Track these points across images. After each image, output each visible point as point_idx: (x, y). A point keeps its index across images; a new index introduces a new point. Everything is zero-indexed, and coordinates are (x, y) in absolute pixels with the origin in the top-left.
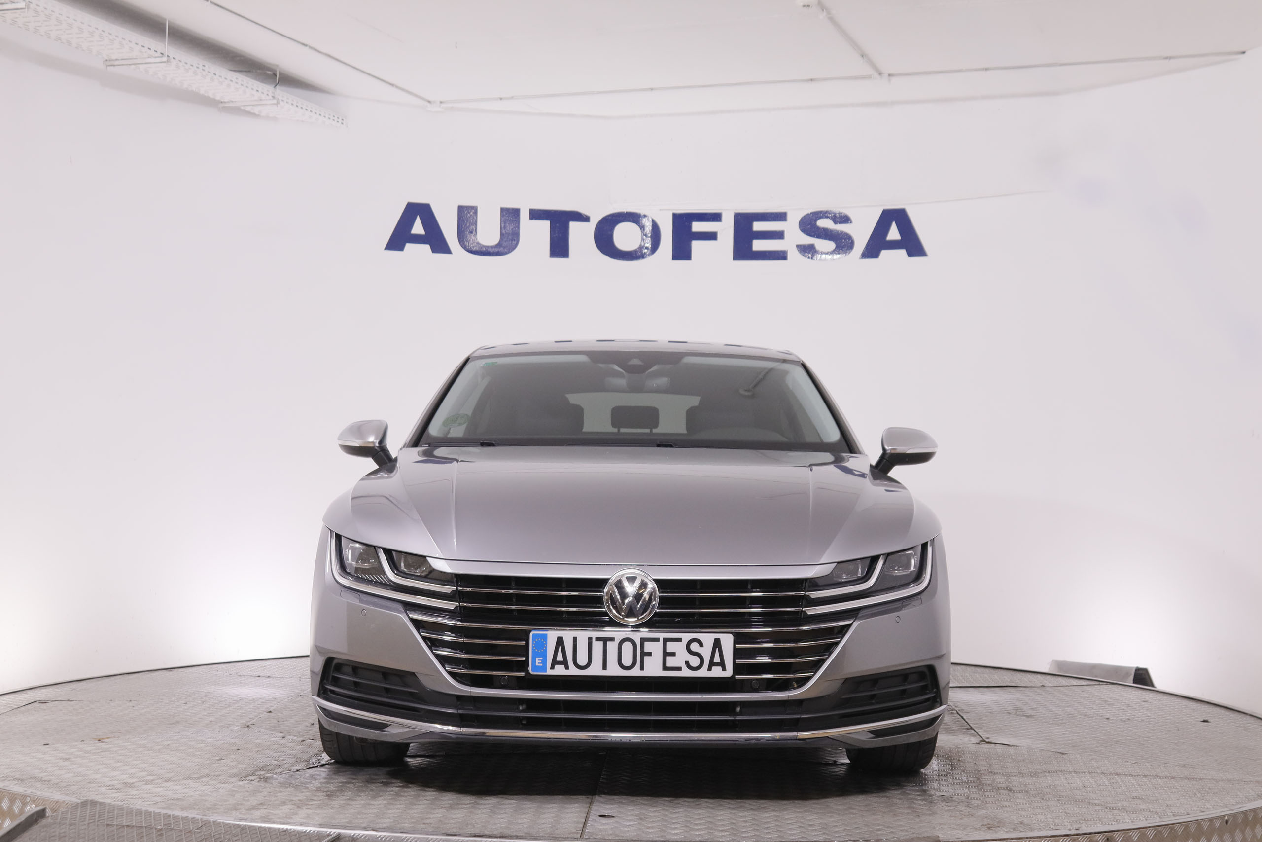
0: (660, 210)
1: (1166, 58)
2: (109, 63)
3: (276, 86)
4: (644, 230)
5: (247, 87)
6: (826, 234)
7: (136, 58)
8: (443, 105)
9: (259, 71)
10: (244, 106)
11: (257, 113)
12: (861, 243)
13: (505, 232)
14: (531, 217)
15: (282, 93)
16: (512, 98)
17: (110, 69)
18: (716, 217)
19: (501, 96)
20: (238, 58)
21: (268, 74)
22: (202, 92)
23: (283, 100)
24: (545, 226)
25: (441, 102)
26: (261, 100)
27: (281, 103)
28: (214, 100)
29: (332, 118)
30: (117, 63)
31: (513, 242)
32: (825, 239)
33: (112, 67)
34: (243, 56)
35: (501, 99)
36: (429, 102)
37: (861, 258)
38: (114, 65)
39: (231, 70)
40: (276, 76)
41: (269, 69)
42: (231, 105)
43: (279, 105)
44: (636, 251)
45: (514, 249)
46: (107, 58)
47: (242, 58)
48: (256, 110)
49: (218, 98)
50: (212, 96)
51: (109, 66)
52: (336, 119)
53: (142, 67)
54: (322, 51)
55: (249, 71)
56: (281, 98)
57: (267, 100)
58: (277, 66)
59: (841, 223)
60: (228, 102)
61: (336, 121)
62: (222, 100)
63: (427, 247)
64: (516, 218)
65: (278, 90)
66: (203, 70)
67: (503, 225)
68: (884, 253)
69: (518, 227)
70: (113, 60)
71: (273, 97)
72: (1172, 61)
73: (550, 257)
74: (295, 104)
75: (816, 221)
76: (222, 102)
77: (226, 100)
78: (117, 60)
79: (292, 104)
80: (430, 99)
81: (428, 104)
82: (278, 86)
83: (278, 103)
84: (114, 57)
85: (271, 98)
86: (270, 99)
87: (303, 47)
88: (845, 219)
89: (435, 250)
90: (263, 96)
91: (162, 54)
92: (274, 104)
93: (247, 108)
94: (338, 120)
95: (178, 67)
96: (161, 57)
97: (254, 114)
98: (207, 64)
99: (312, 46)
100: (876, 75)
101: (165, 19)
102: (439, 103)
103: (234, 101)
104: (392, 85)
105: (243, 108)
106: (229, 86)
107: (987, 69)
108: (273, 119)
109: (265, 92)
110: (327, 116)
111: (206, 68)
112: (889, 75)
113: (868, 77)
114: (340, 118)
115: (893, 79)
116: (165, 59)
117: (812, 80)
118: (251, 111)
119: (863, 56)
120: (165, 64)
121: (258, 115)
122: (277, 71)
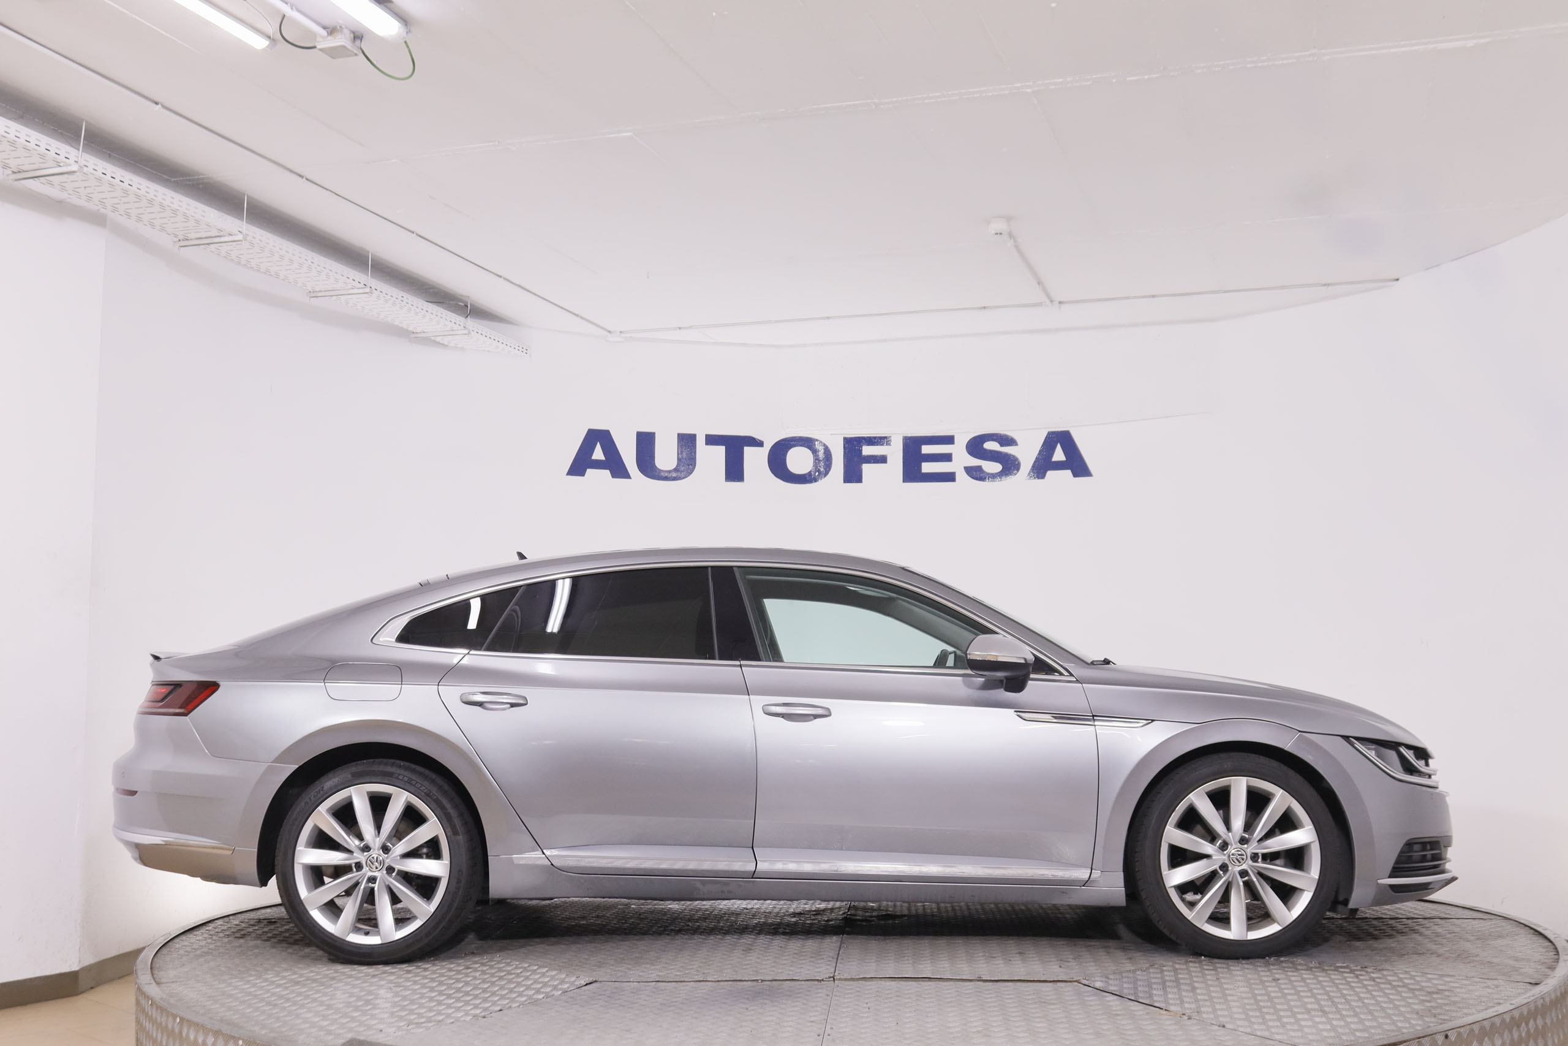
0: (832, 434)
1: (1325, 285)
2: (313, 295)
3: (467, 316)
5: (441, 318)
7: (339, 290)
8: (623, 335)
9: (453, 303)
10: (436, 336)
11: (447, 344)
15: (471, 323)
16: (691, 327)
17: (314, 301)
19: (680, 326)
20: (431, 290)
21: (460, 305)
22: (397, 323)
23: (473, 331)
25: (621, 332)
26: (453, 330)
27: (472, 333)
28: (407, 331)
29: (517, 348)
30: (320, 294)
33: (315, 298)
34: (436, 288)
35: (680, 328)
36: (610, 332)
38: (318, 297)
39: (427, 302)
40: (467, 307)
41: (461, 301)
42: (423, 335)
43: (470, 336)
46: (310, 290)
47: (436, 290)
48: (444, 341)
49: (411, 329)
50: (405, 327)
51: (313, 297)
52: (520, 348)
53: (343, 298)
54: (515, 282)
55: (443, 302)
56: (471, 329)
57: (458, 330)
58: (468, 297)
60: (420, 333)
61: (520, 351)
62: (414, 331)
65: (469, 321)
66: (402, 300)
70: (316, 292)
71: (464, 327)
72: (1330, 287)
74: (484, 335)
76: (413, 333)
77: (418, 331)
78: (321, 291)
79: (481, 335)
80: (610, 330)
81: (608, 334)
82: (469, 317)
83: (469, 333)
84: (318, 290)
86: (461, 330)
90: (455, 327)
91: (365, 285)
92: (466, 334)
93: (438, 339)
94: (522, 350)
95: (378, 298)
96: (364, 288)
97: (443, 345)
98: (406, 295)
99: (507, 278)
100: (1048, 302)
101: (368, 252)
102: (619, 333)
103: (427, 332)
104: (577, 315)
105: (433, 338)
106: (424, 316)
107: (1153, 296)
108: (462, 349)
109: (458, 323)
110: (513, 346)
111: (405, 299)
112: (1060, 303)
113: (1040, 305)
114: (525, 348)
115: (1063, 306)
116: (368, 290)
117: (984, 308)
118: (441, 342)
119: (1039, 284)
120: (366, 295)
121: (447, 346)
122: (468, 302)
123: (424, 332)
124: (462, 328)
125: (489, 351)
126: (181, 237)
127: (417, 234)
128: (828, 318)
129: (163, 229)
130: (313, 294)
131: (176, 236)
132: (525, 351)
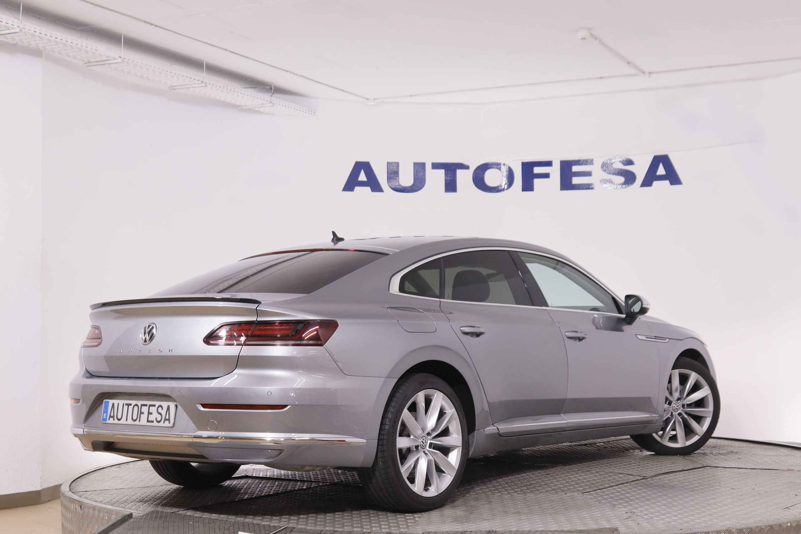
0: (514, 160)
4: (502, 172)
5: (254, 97)
6: (619, 172)
7: (187, 85)
8: (376, 101)
9: (262, 87)
10: (254, 108)
12: (640, 177)
13: (417, 177)
14: (433, 167)
15: (277, 99)
16: (417, 95)
18: (549, 164)
21: (267, 88)
22: (228, 101)
23: (276, 103)
25: (375, 99)
26: (263, 104)
27: (275, 105)
28: (235, 105)
29: (307, 112)
30: (176, 88)
31: (422, 183)
32: (618, 175)
34: (251, 78)
35: (411, 96)
36: (367, 99)
37: (641, 187)
38: (175, 89)
39: (243, 88)
40: (272, 89)
41: (267, 85)
42: (246, 107)
43: (274, 107)
44: (497, 187)
45: (423, 188)
46: (170, 85)
47: (251, 80)
48: (261, 110)
49: (237, 104)
50: (233, 103)
51: (172, 89)
53: (190, 90)
54: (297, 74)
55: (255, 87)
57: (267, 103)
58: (273, 83)
59: (627, 165)
62: (240, 105)
63: (368, 189)
64: (423, 168)
65: (273, 98)
66: (227, 89)
67: (415, 173)
68: (655, 183)
69: (425, 174)
71: (270, 102)
73: (445, 192)
75: (610, 164)
77: (243, 105)
78: (176, 86)
79: (283, 105)
82: (273, 94)
83: (273, 105)
84: (174, 85)
87: (286, 72)
88: (630, 162)
89: (373, 190)
90: (265, 101)
91: (202, 82)
93: (256, 109)
94: (310, 113)
95: (212, 88)
97: (260, 112)
98: (229, 86)
100: (641, 73)
101: (204, 61)
102: (373, 99)
103: (248, 105)
104: (343, 90)
109: (267, 99)
110: (304, 111)
111: (229, 88)
112: (648, 73)
113: (636, 75)
114: (313, 112)
115: (652, 75)
116: (204, 84)
117: (601, 78)
118: (259, 110)
119: (628, 63)
120: (204, 87)
121: (263, 113)
122: (272, 86)
123: (246, 105)
124: (269, 102)
126: (86, 61)
129: (75, 57)
130: (172, 88)
131: (83, 61)
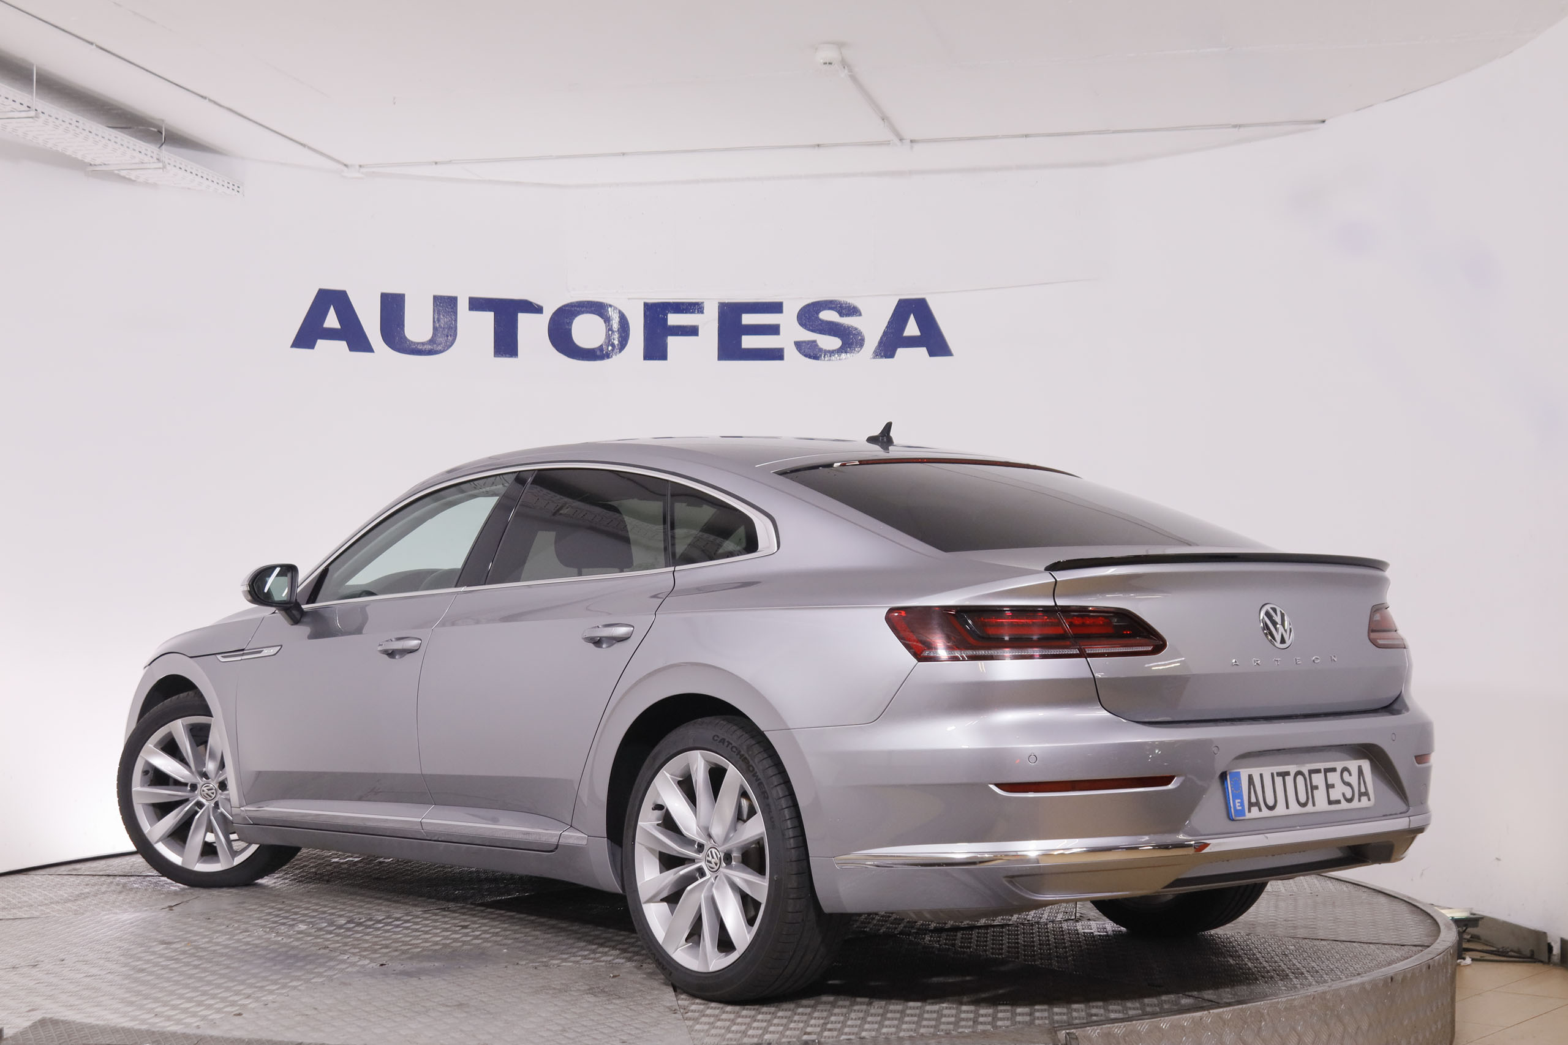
0: (629, 299)
3: (161, 145)
4: (609, 323)
5: (127, 147)
6: (832, 329)
8: (362, 170)
9: (141, 127)
10: (119, 170)
11: (134, 179)
12: (872, 339)
13: (439, 326)
14: (471, 307)
15: (167, 153)
16: (450, 162)
18: (696, 308)
19: (437, 161)
20: (115, 111)
21: (152, 132)
22: (69, 153)
23: (169, 164)
24: (487, 318)
25: (360, 166)
26: (143, 163)
27: (168, 166)
28: (83, 162)
29: (226, 185)
31: (449, 338)
32: (830, 334)
34: (121, 109)
35: (436, 163)
36: (346, 165)
37: (874, 358)
39: (109, 127)
40: (162, 134)
41: (154, 126)
42: (103, 168)
43: (164, 170)
44: (601, 348)
45: (451, 346)
47: (120, 111)
48: (133, 175)
49: (88, 160)
50: (80, 158)
52: (231, 186)
53: (1, 123)
54: (223, 104)
55: (130, 128)
56: (167, 161)
57: (150, 163)
58: (163, 121)
59: (848, 315)
60: (100, 165)
61: (231, 188)
62: (92, 163)
63: (343, 345)
64: (452, 308)
65: (164, 151)
66: (77, 127)
67: (436, 317)
68: (901, 352)
69: (456, 320)
71: (158, 159)
72: (1242, 129)
73: (494, 356)
74: (183, 169)
75: (818, 313)
76: (91, 165)
77: (97, 163)
79: (180, 168)
80: (346, 163)
81: (343, 167)
82: (164, 145)
83: (164, 167)
85: (156, 161)
86: (154, 163)
87: (202, 100)
88: (852, 311)
89: (352, 348)
90: (146, 159)
91: (28, 107)
92: (160, 168)
93: (123, 173)
94: (233, 187)
95: (46, 123)
96: (29, 111)
97: (130, 180)
98: (82, 120)
99: (212, 99)
100: (896, 141)
101: (33, 65)
102: (358, 167)
103: (108, 164)
104: (303, 145)
105: (116, 172)
106: (105, 146)
107: (1026, 136)
108: (155, 185)
109: (149, 153)
110: (221, 183)
111: (80, 125)
112: (912, 141)
113: (887, 143)
114: (236, 186)
115: (916, 146)
116: (32, 113)
117: (818, 146)
118: (127, 176)
119: (883, 120)
120: (31, 120)
121: (135, 181)
122: (162, 128)
123: (105, 164)
124: (155, 160)
125: (189, 189)
127: (97, 46)
128: (624, 154)
132: (236, 188)
